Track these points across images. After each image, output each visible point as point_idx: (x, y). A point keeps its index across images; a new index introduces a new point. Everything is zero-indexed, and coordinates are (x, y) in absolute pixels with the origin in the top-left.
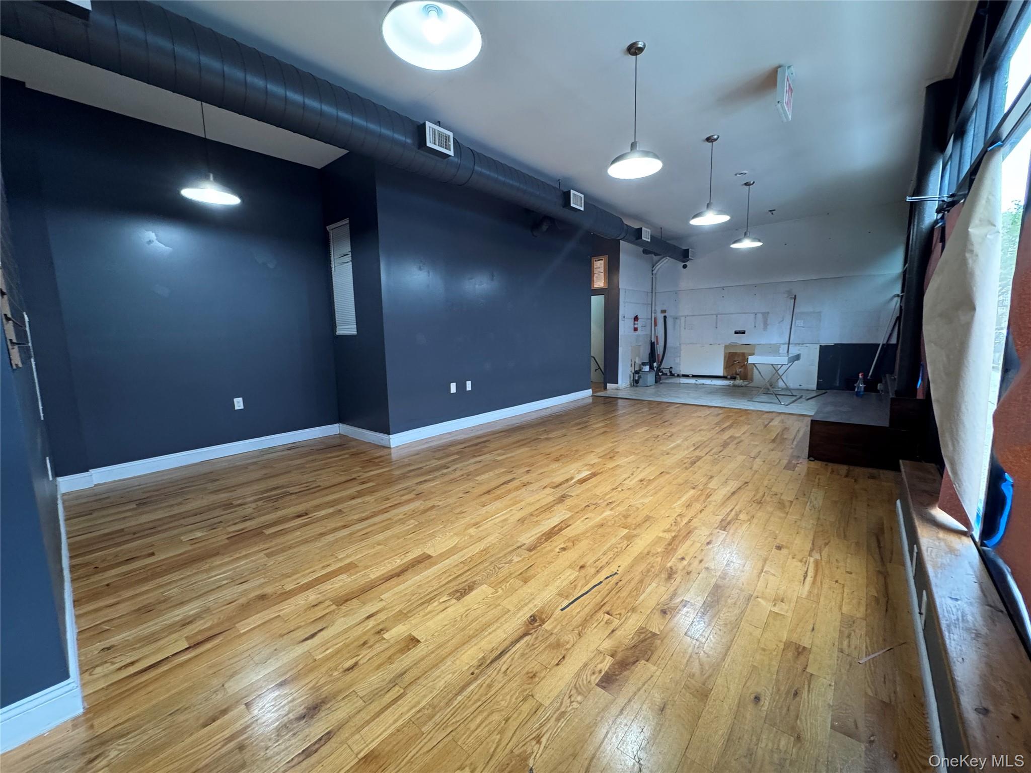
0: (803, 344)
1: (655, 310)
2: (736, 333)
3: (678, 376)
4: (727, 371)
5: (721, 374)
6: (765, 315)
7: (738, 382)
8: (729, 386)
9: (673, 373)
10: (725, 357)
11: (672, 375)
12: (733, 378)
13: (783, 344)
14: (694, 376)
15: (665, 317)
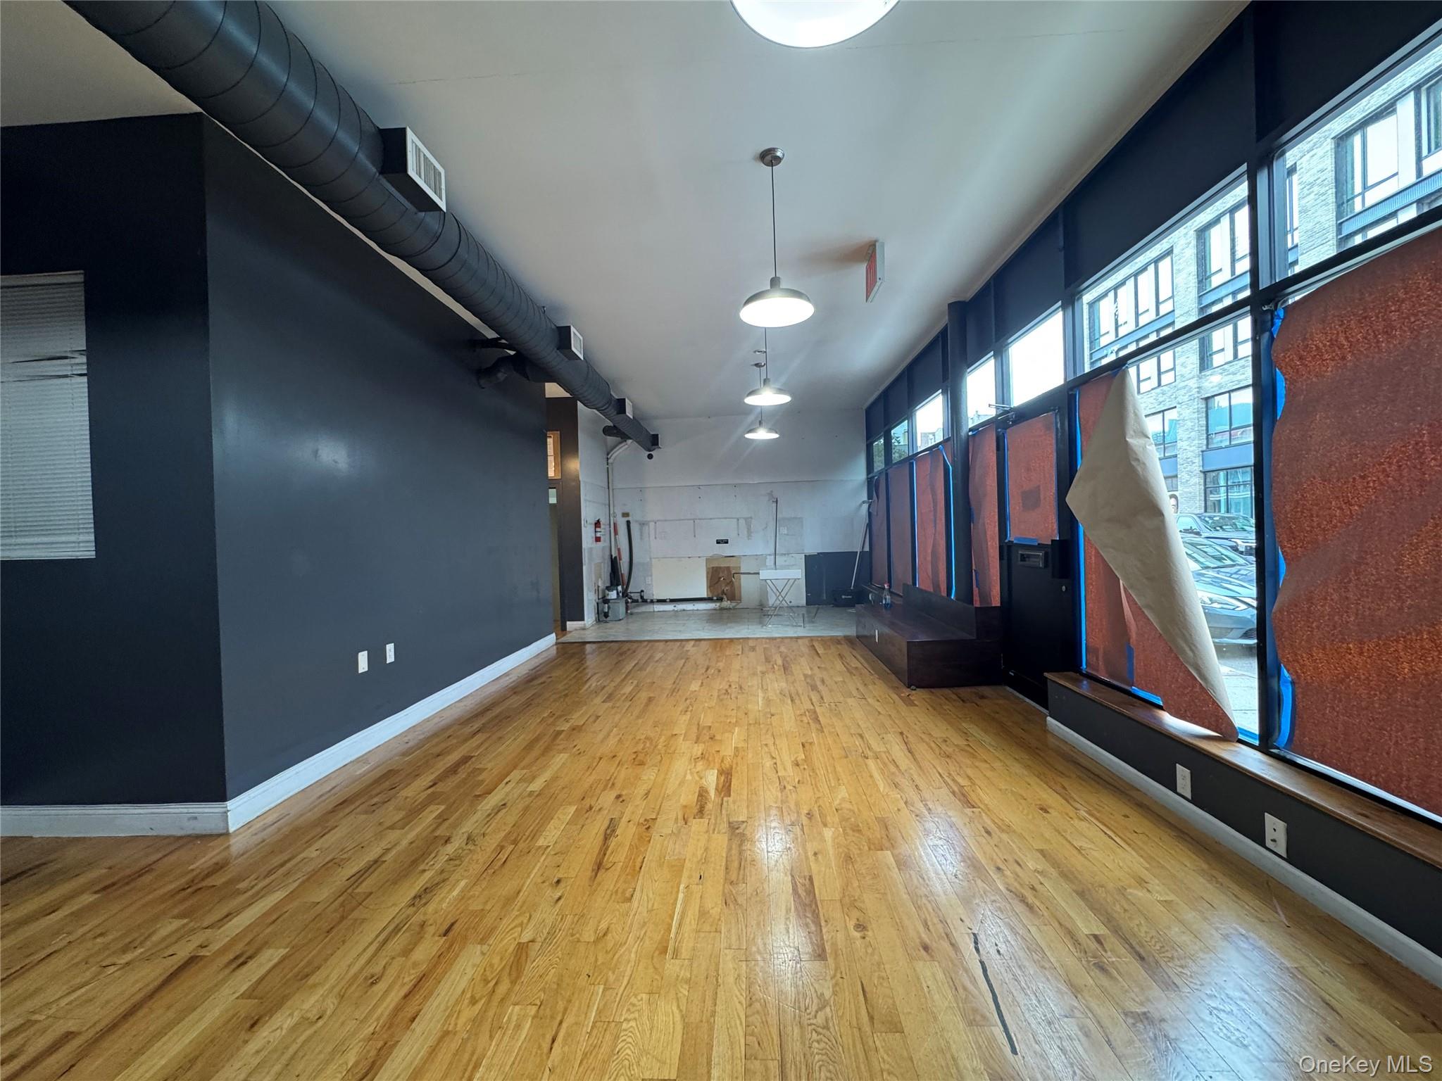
0: (788, 554)
1: (614, 513)
2: (718, 542)
3: (652, 601)
4: (711, 591)
5: (705, 596)
6: (748, 520)
7: (726, 604)
8: (715, 609)
9: (645, 598)
10: (708, 573)
11: (644, 601)
12: (720, 599)
13: (770, 555)
14: (672, 601)
15: (628, 523)
